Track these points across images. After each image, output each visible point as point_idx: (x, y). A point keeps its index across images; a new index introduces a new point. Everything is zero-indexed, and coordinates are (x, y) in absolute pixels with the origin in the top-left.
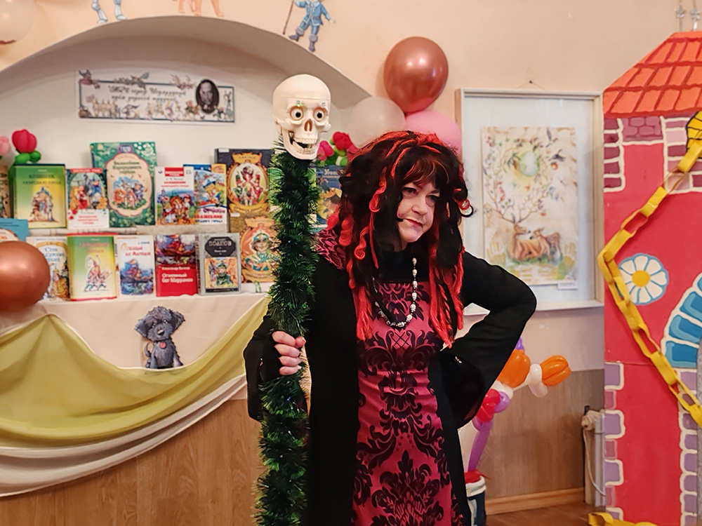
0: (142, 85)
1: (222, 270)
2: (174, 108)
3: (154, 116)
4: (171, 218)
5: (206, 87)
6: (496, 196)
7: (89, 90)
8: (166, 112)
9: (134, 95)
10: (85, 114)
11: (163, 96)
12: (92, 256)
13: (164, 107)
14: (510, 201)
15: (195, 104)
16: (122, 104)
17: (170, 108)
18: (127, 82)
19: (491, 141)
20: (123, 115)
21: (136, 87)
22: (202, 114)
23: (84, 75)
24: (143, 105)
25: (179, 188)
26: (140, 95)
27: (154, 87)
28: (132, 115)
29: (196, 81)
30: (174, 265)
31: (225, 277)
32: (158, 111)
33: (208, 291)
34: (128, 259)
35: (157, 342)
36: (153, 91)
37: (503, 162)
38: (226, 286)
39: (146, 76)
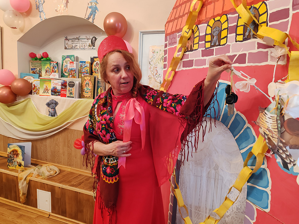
0: (79, 39)
1: (71, 91)
2: (86, 46)
3: (81, 48)
4: (71, 76)
5: (94, 38)
6: (154, 73)
7: (67, 41)
8: (84, 47)
9: (77, 42)
10: (66, 48)
11: (83, 42)
12: (46, 84)
13: (83, 45)
14: (160, 75)
15: (91, 44)
16: (74, 45)
17: (84, 46)
18: (75, 39)
19: (153, 51)
20: (74, 48)
21: (77, 40)
22: (92, 47)
23: (66, 38)
24: (78, 45)
25: (73, 68)
26: (78, 42)
27: (81, 40)
28: (76, 48)
29: (91, 37)
30: (64, 89)
31: (71, 93)
32: (82, 47)
33: (68, 97)
34: (54, 86)
35: (52, 109)
36: (81, 41)
37: (158, 59)
38: (71, 96)
39: (79, 37)
